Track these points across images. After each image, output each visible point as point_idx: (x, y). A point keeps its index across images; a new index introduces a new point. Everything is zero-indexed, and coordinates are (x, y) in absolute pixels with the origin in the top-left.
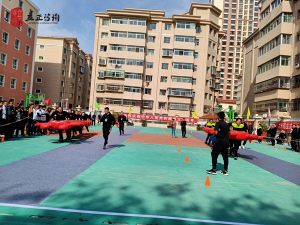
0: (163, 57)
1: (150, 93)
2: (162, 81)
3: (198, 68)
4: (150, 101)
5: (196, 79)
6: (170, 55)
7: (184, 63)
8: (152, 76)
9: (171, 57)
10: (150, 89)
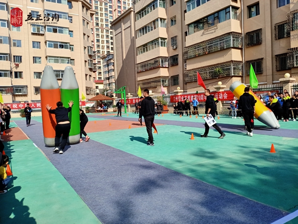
0: (33, 34)
1: (21, 77)
2: (35, 61)
3: (74, 48)
4: (23, 87)
5: (74, 60)
6: (41, 32)
7: (59, 42)
8: (21, 57)
9: (43, 35)
10: (21, 73)
